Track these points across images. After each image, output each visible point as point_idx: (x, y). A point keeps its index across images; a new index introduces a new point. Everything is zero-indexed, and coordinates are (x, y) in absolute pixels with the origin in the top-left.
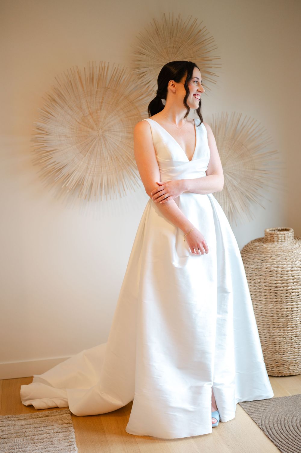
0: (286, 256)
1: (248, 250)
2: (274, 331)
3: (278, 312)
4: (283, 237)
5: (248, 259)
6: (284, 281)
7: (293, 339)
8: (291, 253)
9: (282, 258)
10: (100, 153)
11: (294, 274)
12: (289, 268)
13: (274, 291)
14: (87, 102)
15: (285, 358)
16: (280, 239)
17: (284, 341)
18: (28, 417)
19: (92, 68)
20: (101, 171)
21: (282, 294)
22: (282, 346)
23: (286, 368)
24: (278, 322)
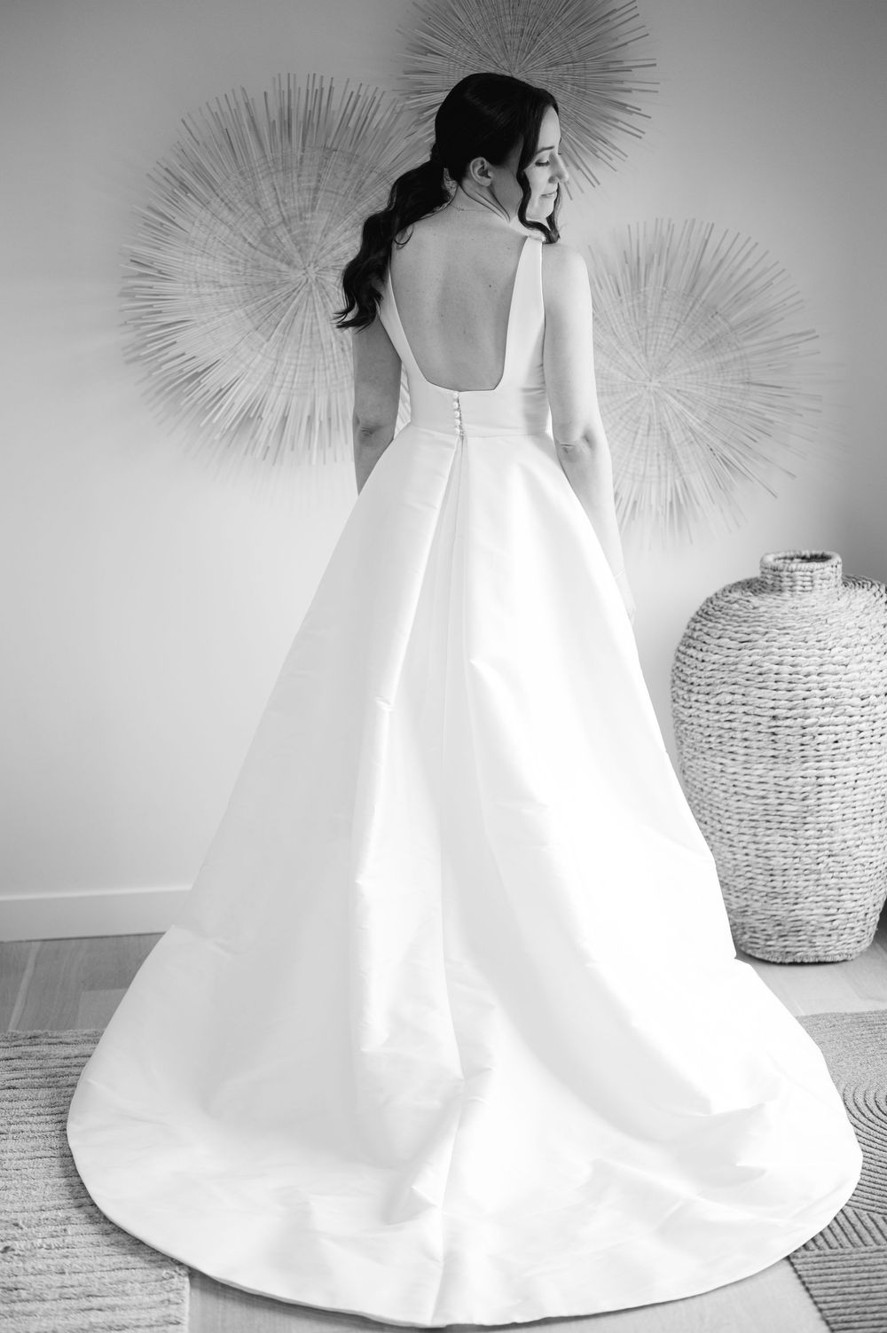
0: (807, 632)
1: (710, 613)
2: (767, 839)
3: (779, 785)
4: (808, 579)
5: (706, 638)
6: (796, 702)
7: (823, 862)
8: (821, 624)
9: (795, 638)
10: (311, 330)
11: (825, 684)
12: (812, 665)
13: (770, 727)
14: (275, 189)
15: (803, 914)
16: (800, 583)
17: (797, 866)
18: (85, 1038)
19: (286, 94)
20: (313, 382)
21: (789, 737)
22: (789, 881)
23: (803, 940)
24: (779, 813)
